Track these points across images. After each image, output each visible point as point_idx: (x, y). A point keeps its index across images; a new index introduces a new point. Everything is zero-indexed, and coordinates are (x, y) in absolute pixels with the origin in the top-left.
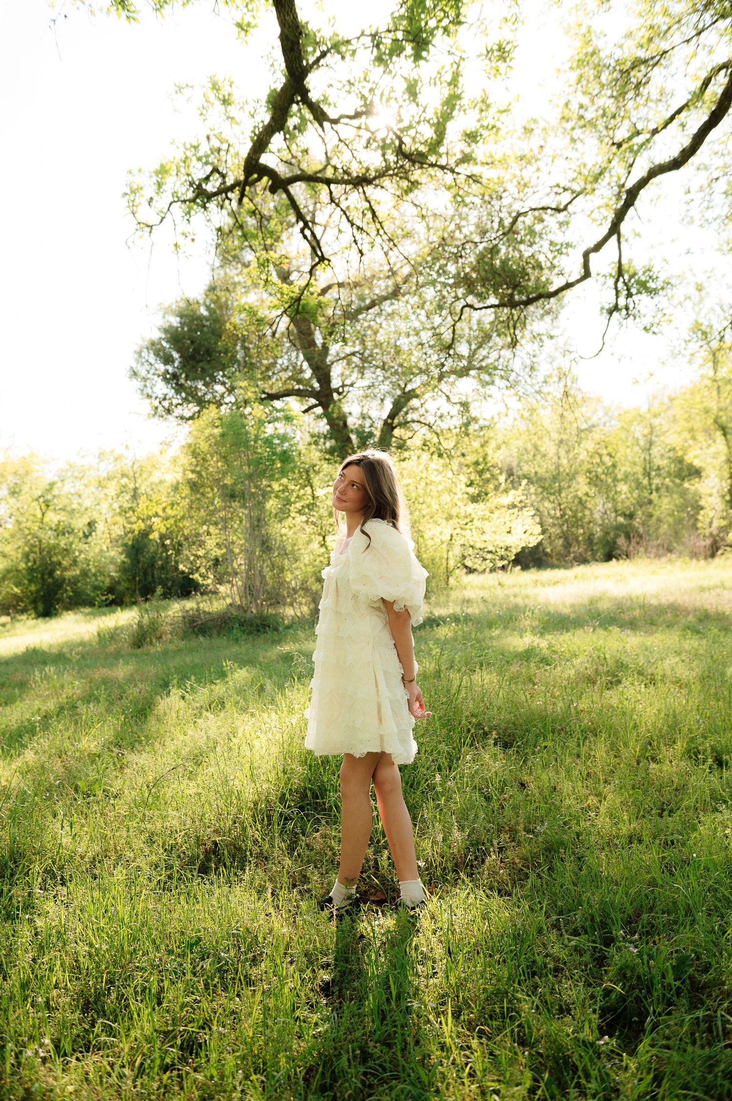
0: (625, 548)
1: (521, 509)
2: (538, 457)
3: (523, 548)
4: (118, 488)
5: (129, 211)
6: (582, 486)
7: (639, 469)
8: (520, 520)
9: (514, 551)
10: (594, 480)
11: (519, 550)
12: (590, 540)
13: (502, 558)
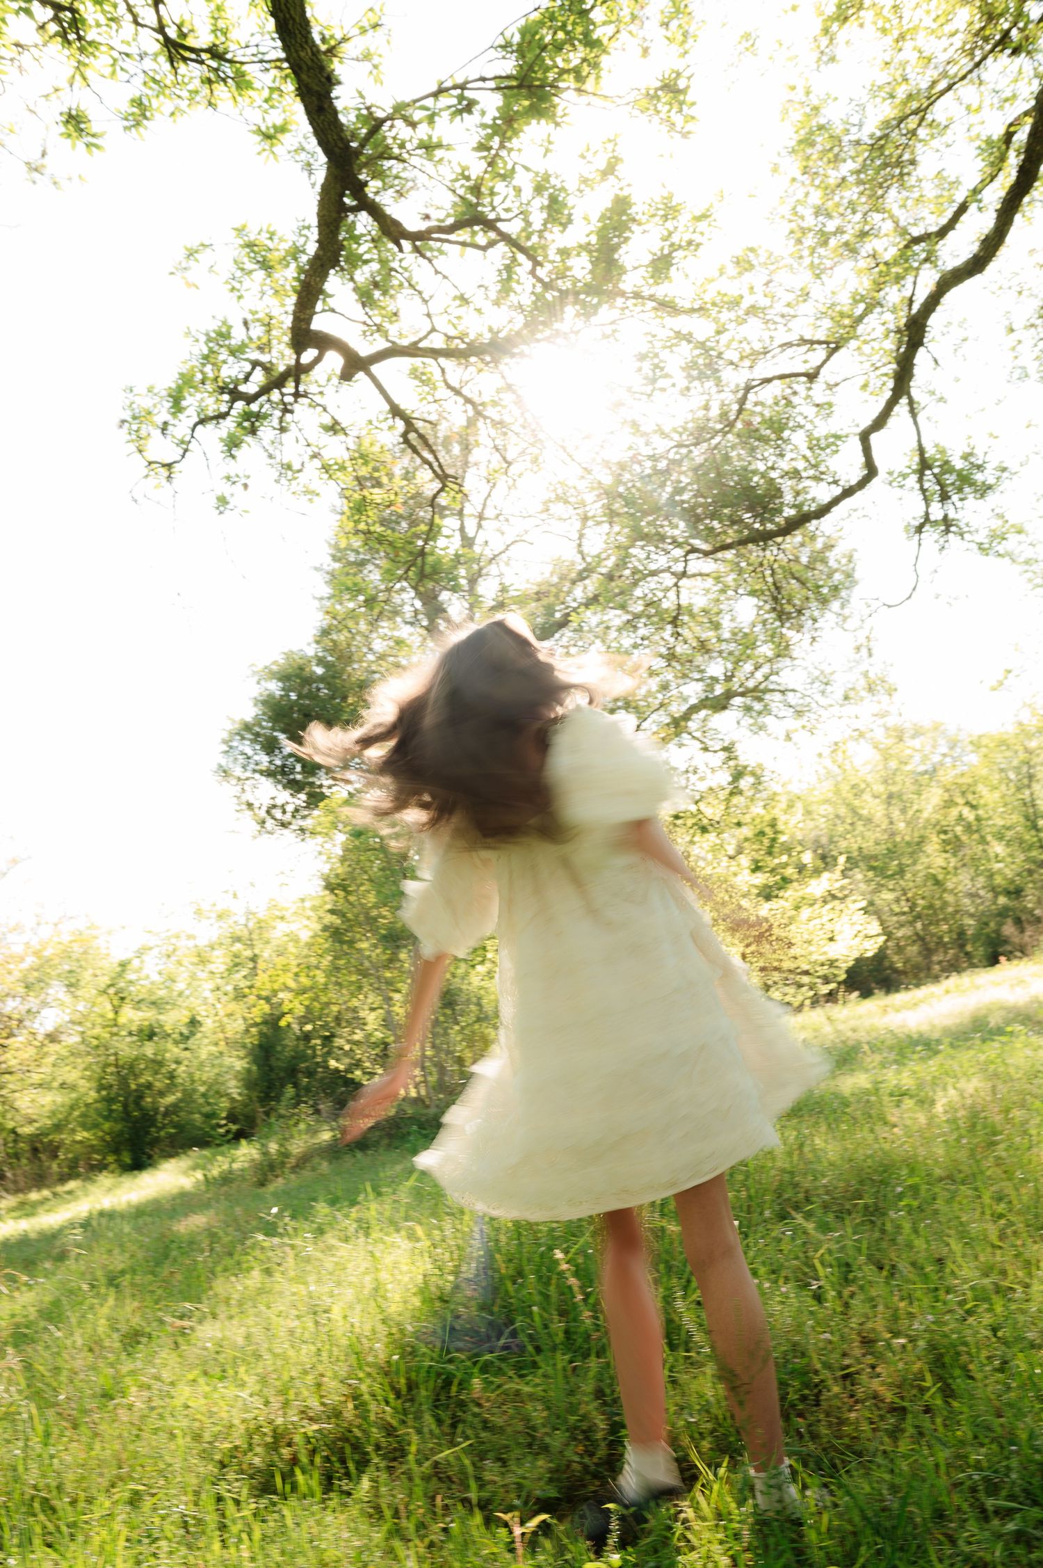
0: (1016, 940)
1: (843, 899)
2: (860, 827)
3: (858, 960)
4: (228, 960)
5: (132, 448)
6: (934, 857)
7: (1016, 818)
8: (845, 918)
9: (845, 966)
10: (953, 845)
11: (851, 963)
12: (961, 938)
13: (826, 980)
